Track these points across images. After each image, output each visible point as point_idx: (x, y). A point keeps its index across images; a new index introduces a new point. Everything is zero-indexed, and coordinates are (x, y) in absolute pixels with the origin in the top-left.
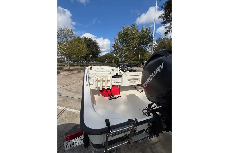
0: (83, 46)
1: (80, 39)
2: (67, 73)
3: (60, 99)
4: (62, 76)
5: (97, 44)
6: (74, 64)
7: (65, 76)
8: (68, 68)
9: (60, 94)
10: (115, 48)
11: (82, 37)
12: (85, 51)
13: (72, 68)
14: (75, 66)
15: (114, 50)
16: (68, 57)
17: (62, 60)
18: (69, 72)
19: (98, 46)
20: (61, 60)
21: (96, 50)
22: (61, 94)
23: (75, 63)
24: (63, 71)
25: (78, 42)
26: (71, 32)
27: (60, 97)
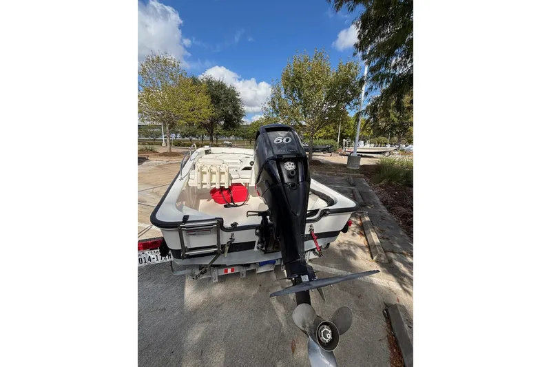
0: (203, 100)
1: (195, 81)
2: (165, 160)
3: (143, 210)
4: (152, 167)
5: (238, 94)
6: (184, 141)
7: (157, 166)
8: (166, 150)
9: (143, 202)
10: (274, 107)
11: (200, 77)
12: (207, 111)
13: (175, 150)
14: (184, 145)
15: (271, 111)
16: (168, 125)
17: (155, 130)
18: (169, 158)
19: (239, 100)
20: (152, 130)
21: (234, 111)
22: (146, 202)
23: (186, 139)
24: (156, 155)
25: (189, 91)
26: (174, 66)
27: (142, 207)
